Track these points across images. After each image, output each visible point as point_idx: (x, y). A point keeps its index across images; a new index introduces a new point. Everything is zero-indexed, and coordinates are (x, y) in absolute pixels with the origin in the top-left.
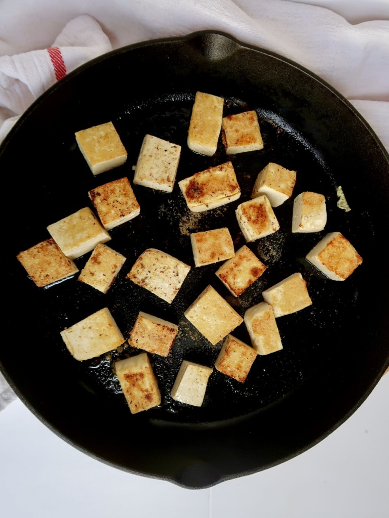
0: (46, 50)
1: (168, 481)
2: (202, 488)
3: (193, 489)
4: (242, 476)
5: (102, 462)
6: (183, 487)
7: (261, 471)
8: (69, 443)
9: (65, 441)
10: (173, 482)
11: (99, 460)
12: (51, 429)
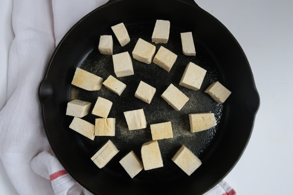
0: (51, 182)
1: (256, 115)
2: (260, 99)
3: (260, 103)
4: (254, 79)
5: (246, 147)
6: (259, 108)
7: (251, 70)
8: (237, 163)
9: (235, 165)
10: (257, 113)
11: (245, 148)
12: (230, 172)
